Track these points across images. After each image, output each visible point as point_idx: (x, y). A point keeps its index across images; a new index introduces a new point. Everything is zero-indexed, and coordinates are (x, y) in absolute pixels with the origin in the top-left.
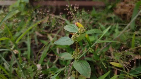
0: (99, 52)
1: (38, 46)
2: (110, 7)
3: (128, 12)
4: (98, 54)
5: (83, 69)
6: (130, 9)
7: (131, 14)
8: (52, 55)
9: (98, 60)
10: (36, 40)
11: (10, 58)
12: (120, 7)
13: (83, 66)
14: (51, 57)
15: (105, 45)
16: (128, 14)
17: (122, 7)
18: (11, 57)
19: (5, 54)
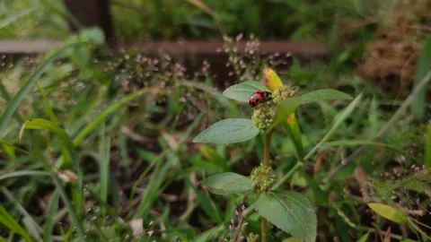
0: (325, 180)
1: (129, 172)
2: (343, 57)
3: (400, 68)
4: (323, 188)
5: (290, 214)
6: (407, 57)
7: (412, 73)
8: (173, 198)
9: (325, 204)
10: (124, 152)
11: (43, 204)
12: (375, 54)
13: (289, 206)
14: (172, 203)
15: (342, 158)
16: (404, 73)
17: (382, 52)
18: (46, 202)
19: (27, 193)
